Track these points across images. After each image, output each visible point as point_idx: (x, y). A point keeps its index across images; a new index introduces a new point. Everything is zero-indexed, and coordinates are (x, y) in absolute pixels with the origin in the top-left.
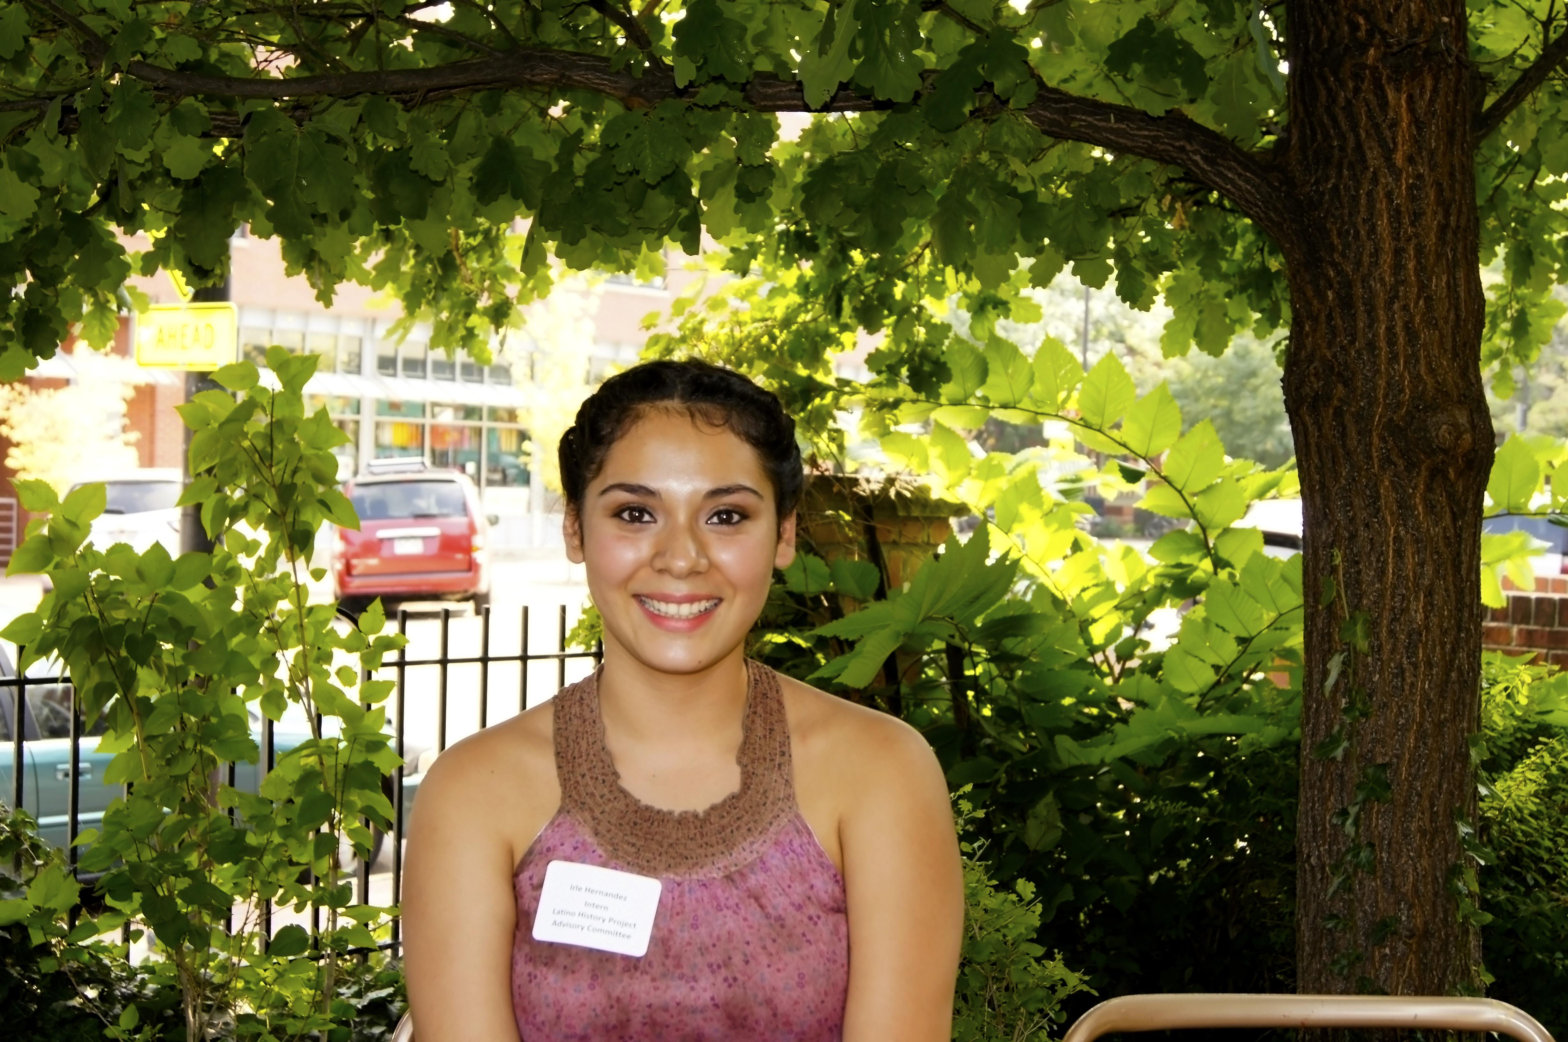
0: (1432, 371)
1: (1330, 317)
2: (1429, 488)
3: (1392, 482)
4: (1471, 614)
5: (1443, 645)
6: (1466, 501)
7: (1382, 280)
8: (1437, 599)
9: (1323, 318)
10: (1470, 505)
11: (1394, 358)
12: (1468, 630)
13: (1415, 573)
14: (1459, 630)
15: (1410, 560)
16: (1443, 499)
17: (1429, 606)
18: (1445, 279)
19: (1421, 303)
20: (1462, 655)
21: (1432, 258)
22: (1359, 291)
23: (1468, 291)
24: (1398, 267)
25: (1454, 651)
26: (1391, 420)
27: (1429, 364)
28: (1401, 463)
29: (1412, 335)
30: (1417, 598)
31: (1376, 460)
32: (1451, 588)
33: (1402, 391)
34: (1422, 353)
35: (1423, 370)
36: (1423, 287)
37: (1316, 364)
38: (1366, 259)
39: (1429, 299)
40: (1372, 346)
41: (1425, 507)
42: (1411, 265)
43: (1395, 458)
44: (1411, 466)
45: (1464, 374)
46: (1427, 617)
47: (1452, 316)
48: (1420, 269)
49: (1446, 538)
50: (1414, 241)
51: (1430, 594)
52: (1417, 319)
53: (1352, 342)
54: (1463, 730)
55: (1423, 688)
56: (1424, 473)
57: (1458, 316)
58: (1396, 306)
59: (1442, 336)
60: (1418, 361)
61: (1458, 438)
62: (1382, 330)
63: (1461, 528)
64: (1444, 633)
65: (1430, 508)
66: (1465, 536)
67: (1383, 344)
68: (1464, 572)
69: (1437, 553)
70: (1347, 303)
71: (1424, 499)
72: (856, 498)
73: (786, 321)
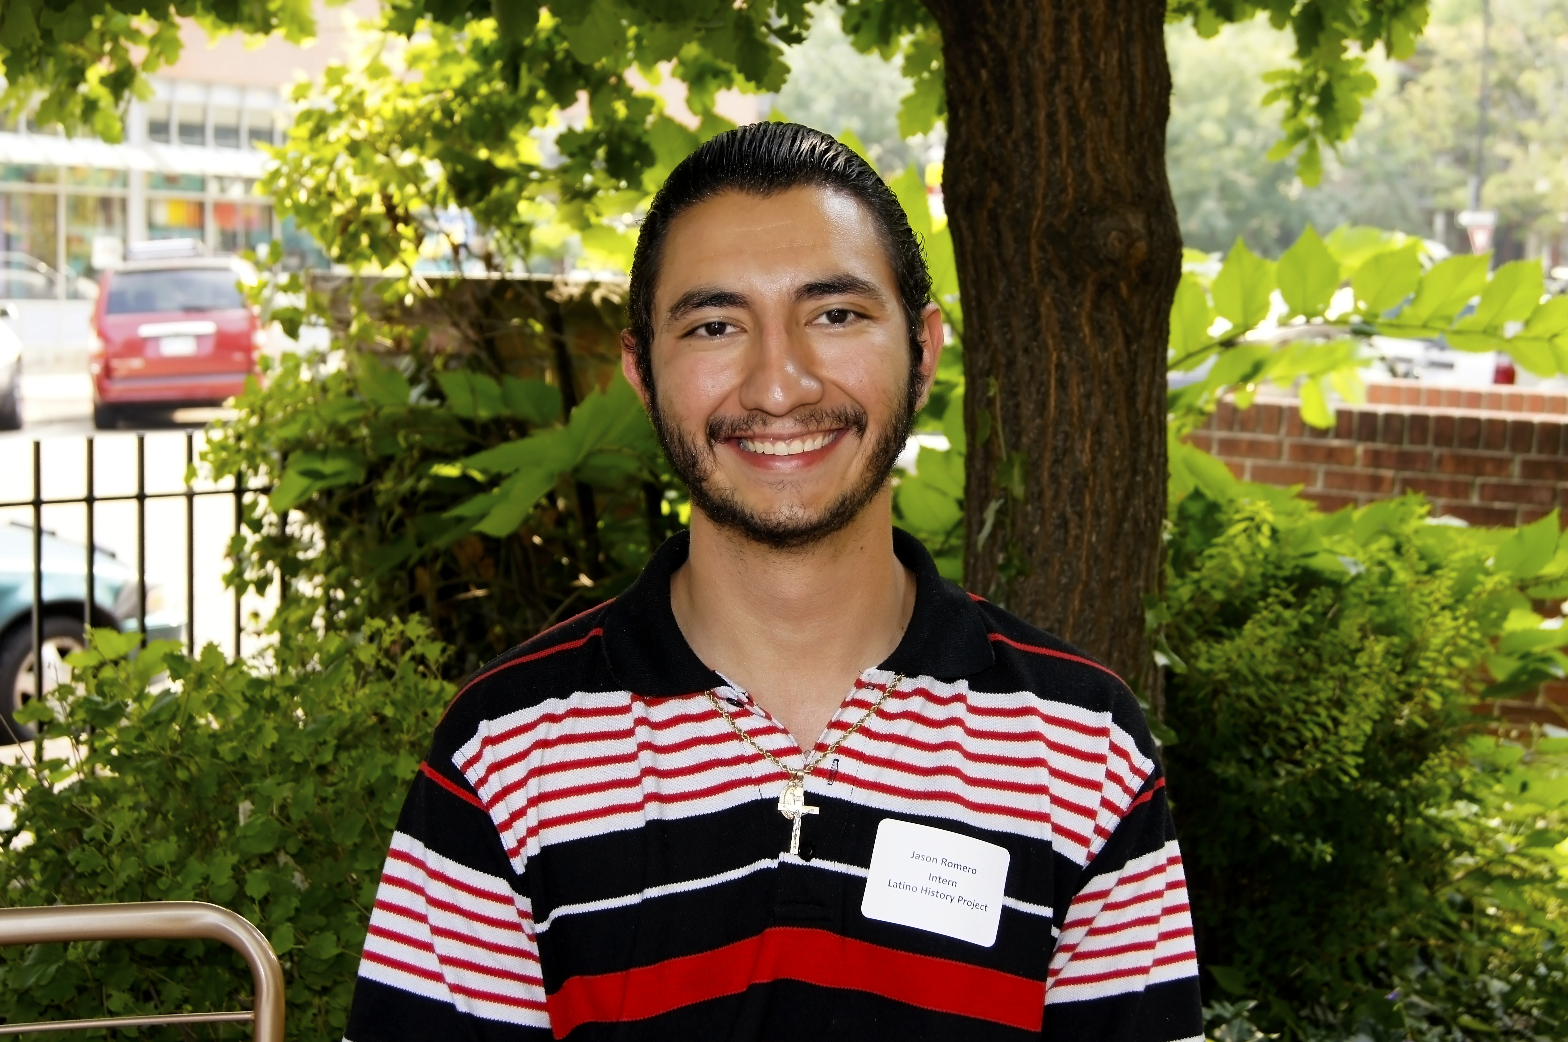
0: (1100, 167)
1: (984, 101)
2: (1097, 306)
3: (1053, 299)
4: (1150, 454)
5: (1114, 491)
6: (1142, 321)
7: (1041, 57)
8: (1108, 437)
9: (977, 102)
10: (1147, 325)
11: (1055, 151)
12: (1146, 473)
13: (1080, 407)
14: (1135, 473)
15: (1076, 392)
16: (1115, 319)
17: (1098, 445)
18: (1116, 55)
19: (1087, 84)
20: (1138, 502)
21: (1100, 32)
22: (1015, 70)
23: (1146, 70)
24: (1060, 42)
25: (1127, 497)
26: (1050, 225)
27: (1096, 158)
28: (1063, 277)
29: (1076, 123)
30: (1083, 437)
31: (1035, 273)
32: (1125, 423)
33: (1063, 190)
34: (1089, 146)
35: (1089, 165)
36: (1088, 66)
37: (971, 157)
38: (1023, 32)
39: (1096, 80)
40: (1030, 136)
41: (1092, 329)
42: (1075, 39)
43: (1056, 270)
44: (1075, 280)
45: (1140, 169)
46: (1094, 459)
47: (1125, 100)
48: (1086, 44)
49: (1117, 365)
50: (1078, 10)
51: (1098, 431)
52: (1083, 104)
53: (1009, 131)
54: (1138, 590)
55: (1089, 541)
56: (1090, 288)
57: (1132, 101)
58: (1058, 89)
59: (1112, 125)
60: (1083, 155)
61: (1130, 246)
62: (1042, 117)
63: (1136, 354)
64: (1116, 476)
65: (1099, 329)
66: (1141, 361)
67: (1043, 134)
68: (1140, 405)
69: (1107, 382)
70: (1002, 84)
71: (1091, 320)
72: (551, 304)
73: (463, 93)
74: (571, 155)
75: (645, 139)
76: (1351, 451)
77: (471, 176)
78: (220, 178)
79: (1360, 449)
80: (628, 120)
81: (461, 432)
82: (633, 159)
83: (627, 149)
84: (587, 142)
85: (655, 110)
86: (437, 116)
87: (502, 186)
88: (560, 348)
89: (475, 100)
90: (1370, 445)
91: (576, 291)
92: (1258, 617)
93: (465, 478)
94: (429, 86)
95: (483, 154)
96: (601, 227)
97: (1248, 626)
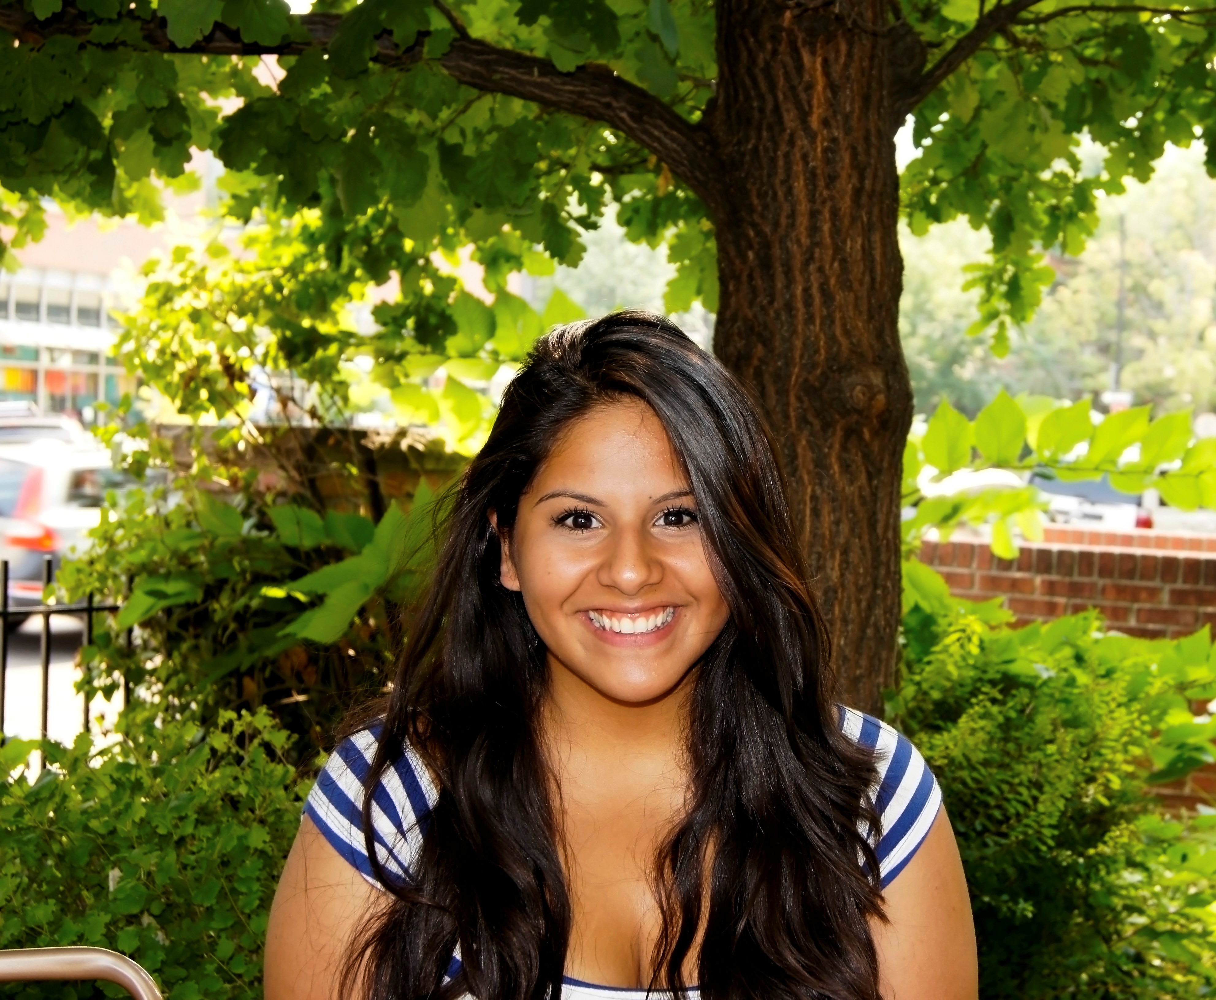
0: (847, 333)
1: (751, 277)
2: (844, 448)
3: (808, 442)
4: (888, 572)
5: (858, 602)
6: (882, 461)
7: (798, 241)
8: (854, 557)
9: (744, 278)
10: (885, 464)
11: (810, 319)
12: (885, 588)
13: (830, 531)
14: (876, 587)
15: (827, 518)
16: (859, 459)
17: (845, 563)
18: (859, 241)
19: (836, 265)
20: (878, 611)
21: (847, 221)
22: (777, 251)
23: (884, 254)
24: (814, 229)
25: (870, 608)
26: (806, 380)
27: (844, 325)
28: (817, 424)
29: (827, 296)
30: (833, 557)
31: (793, 420)
32: (867, 546)
33: (817, 351)
34: (838, 315)
35: (838, 332)
36: (838, 249)
37: (739, 324)
38: (783, 221)
39: (843, 261)
40: (789, 307)
41: (841, 466)
42: (826, 227)
43: (811, 418)
44: (826, 426)
45: (880, 335)
46: (842, 575)
47: (867, 279)
48: (835, 231)
49: (861, 497)
50: (829, 204)
51: (845, 552)
52: (833, 281)
53: (771, 302)
54: (878, 686)
55: (839, 645)
56: (839, 433)
57: (873, 280)
58: (812, 268)
59: (857, 298)
60: (833, 322)
61: (872, 398)
62: (799, 291)
63: (877, 488)
64: (860, 590)
65: (846, 467)
66: (880, 494)
67: (800, 305)
68: (880, 530)
69: (853, 511)
70: (766, 264)
71: (840, 459)
72: (365, 450)
73: (293, 270)
74: (385, 324)
75: (449, 312)
76: (1030, 582)
77: (299, 340)
78: (51, 350)
79: (1038, 580)
80: (434, 296)
81: (287, 559)
82: (437, 328)
83: (433, 320)
84: (398, 313)
85: (457, 287)
86: (269, 289)
87: (325, 349)
88: (373, 486)
89: (301, 277)
90: (1047, 577)
91: (386, 439)
92: (971, 711)
93: (290, 599)
94: (263, 264)
95: (306, 323)
96: (409, 386)
97: (963, 720)
